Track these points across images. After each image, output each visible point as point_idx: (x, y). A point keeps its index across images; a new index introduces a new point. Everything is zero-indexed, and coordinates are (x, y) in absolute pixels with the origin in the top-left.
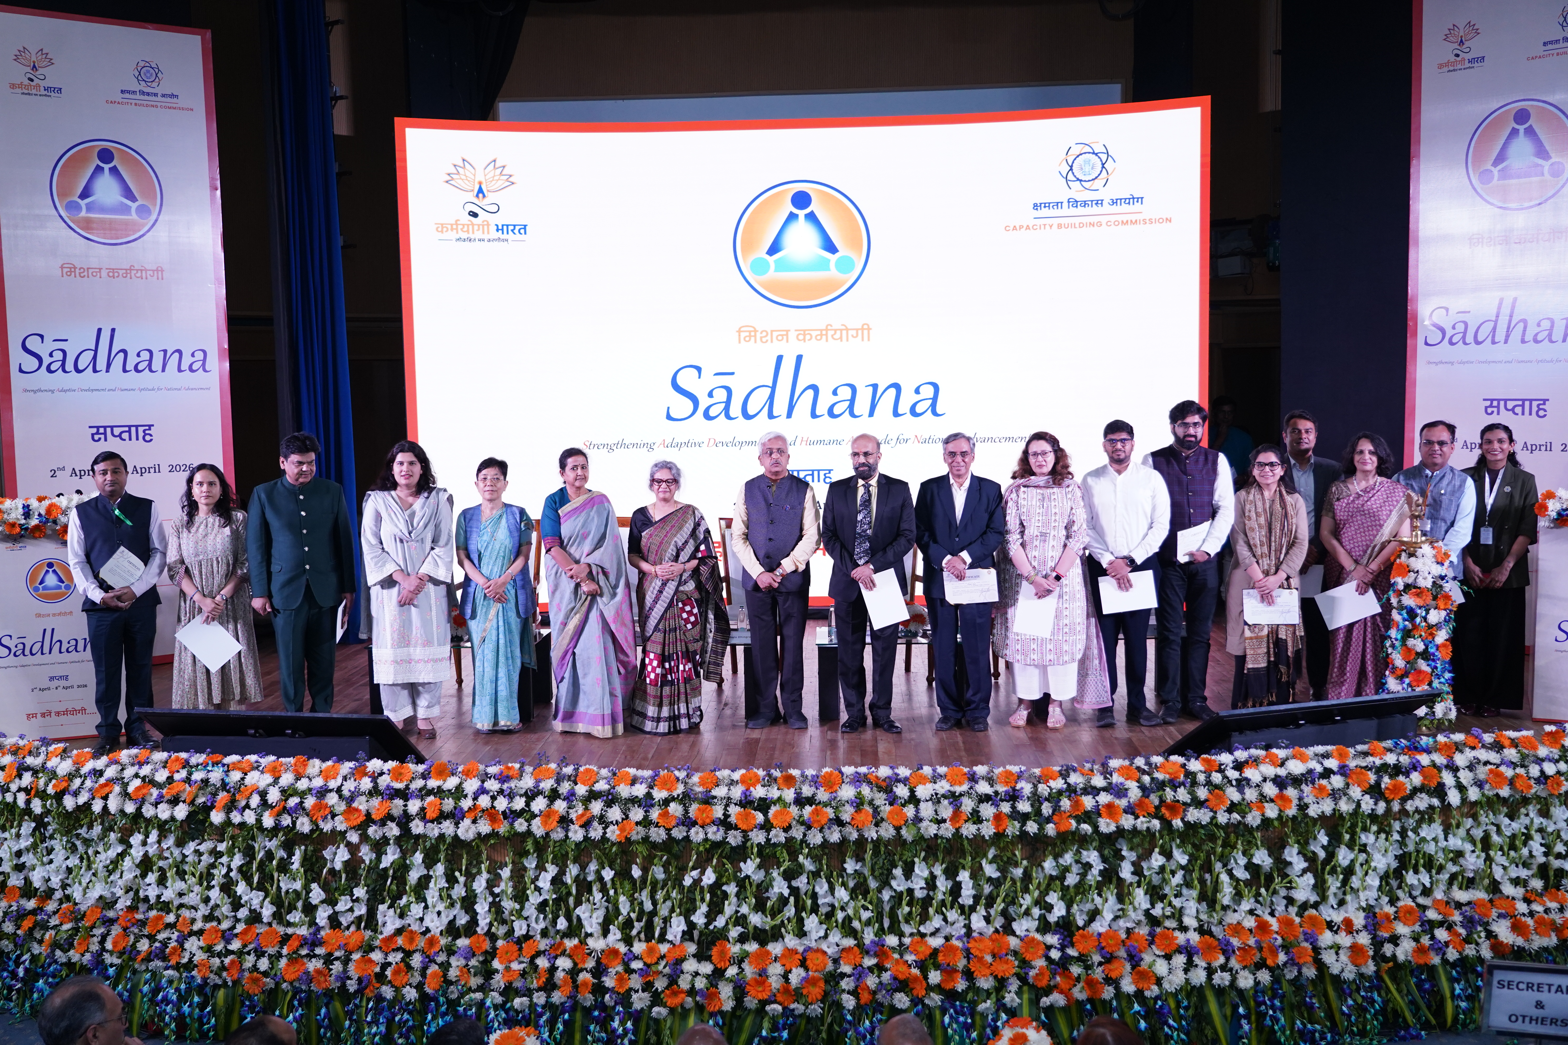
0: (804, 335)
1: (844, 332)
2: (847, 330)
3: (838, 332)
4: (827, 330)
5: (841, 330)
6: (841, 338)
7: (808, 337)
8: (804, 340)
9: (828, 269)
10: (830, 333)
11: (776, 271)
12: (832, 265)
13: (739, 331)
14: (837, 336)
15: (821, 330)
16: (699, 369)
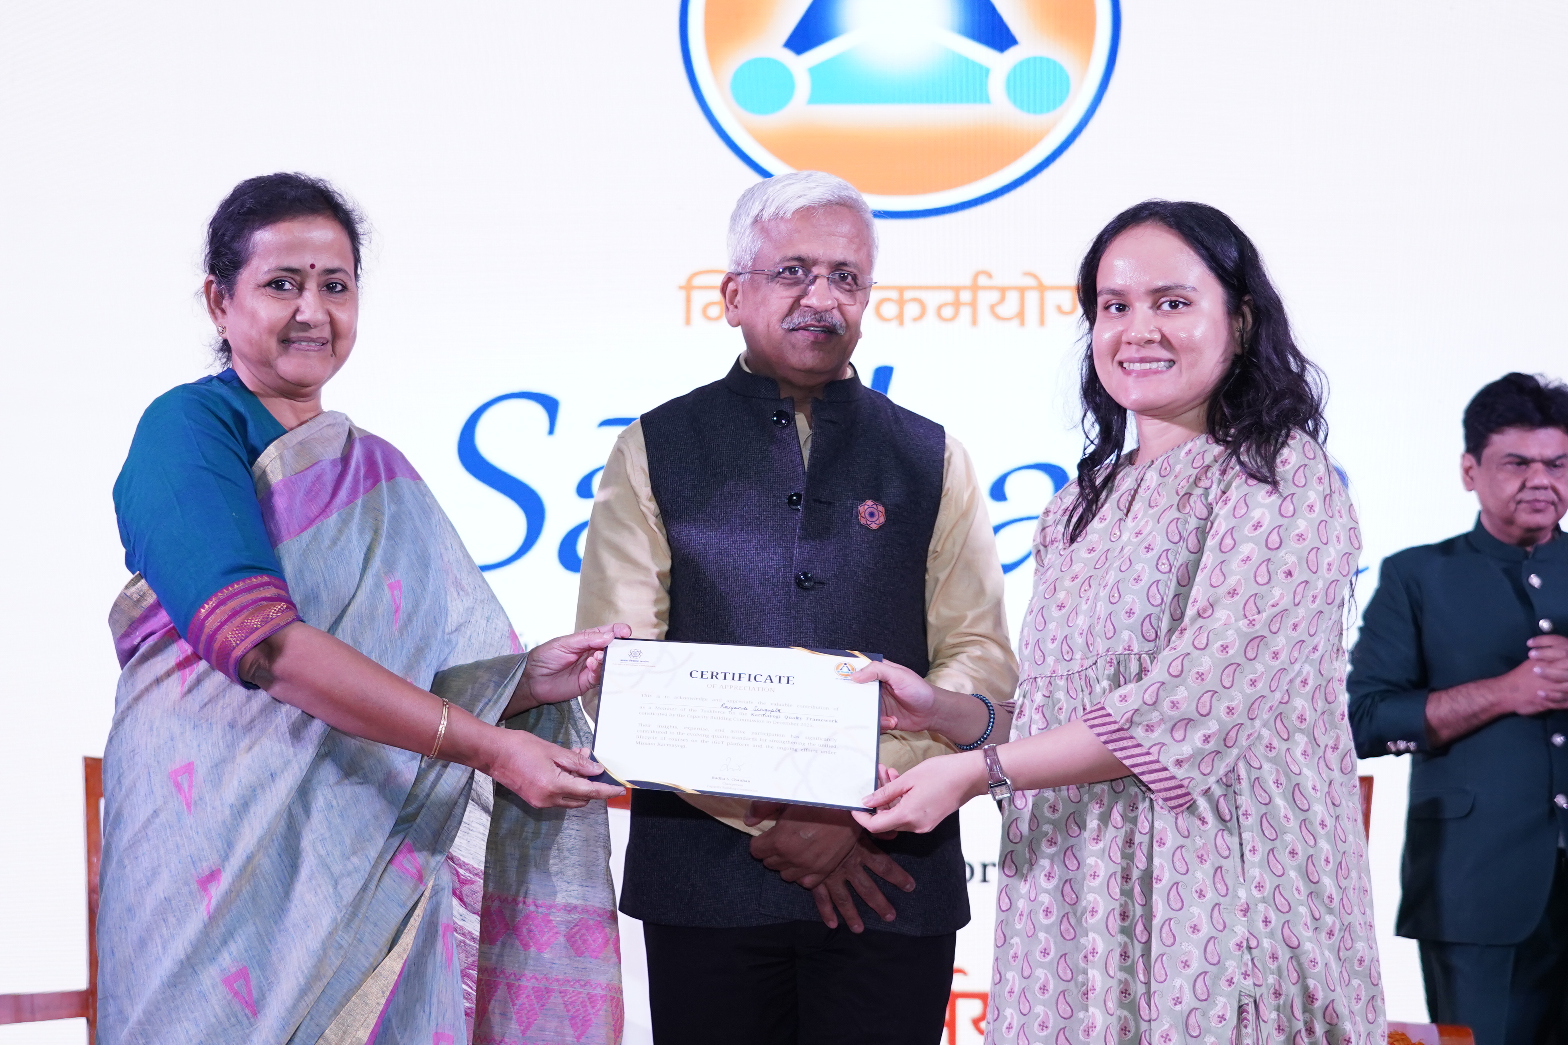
0: (901, 303)
1: (1032, 298)
2: (1042, 288)
3: (1013, 298)
4: (975, 288)
5: (1022, 290)
6: (1021, 316)
7: (912, 310)
8: (900, 318)
9: (982, 96)
10: (986, 299)
11: (815, 98)
12: (996, 86)
13: (688, 287)
14: (1010, 307)
15: (957, 290)
16: (550, 405)
